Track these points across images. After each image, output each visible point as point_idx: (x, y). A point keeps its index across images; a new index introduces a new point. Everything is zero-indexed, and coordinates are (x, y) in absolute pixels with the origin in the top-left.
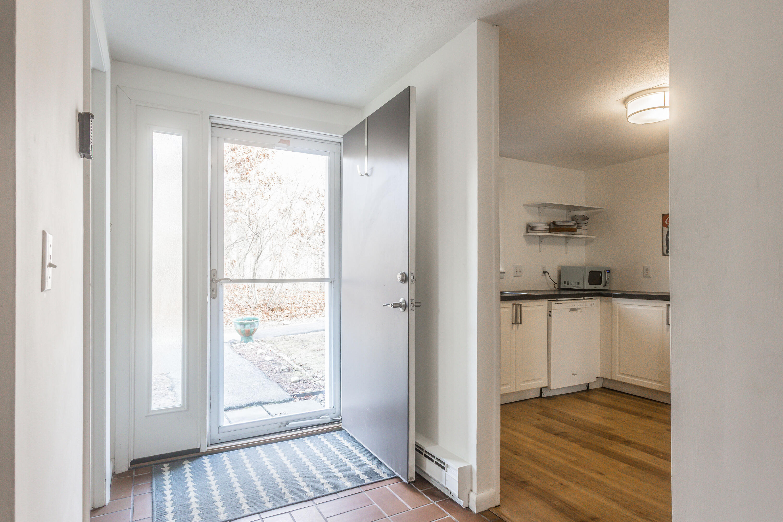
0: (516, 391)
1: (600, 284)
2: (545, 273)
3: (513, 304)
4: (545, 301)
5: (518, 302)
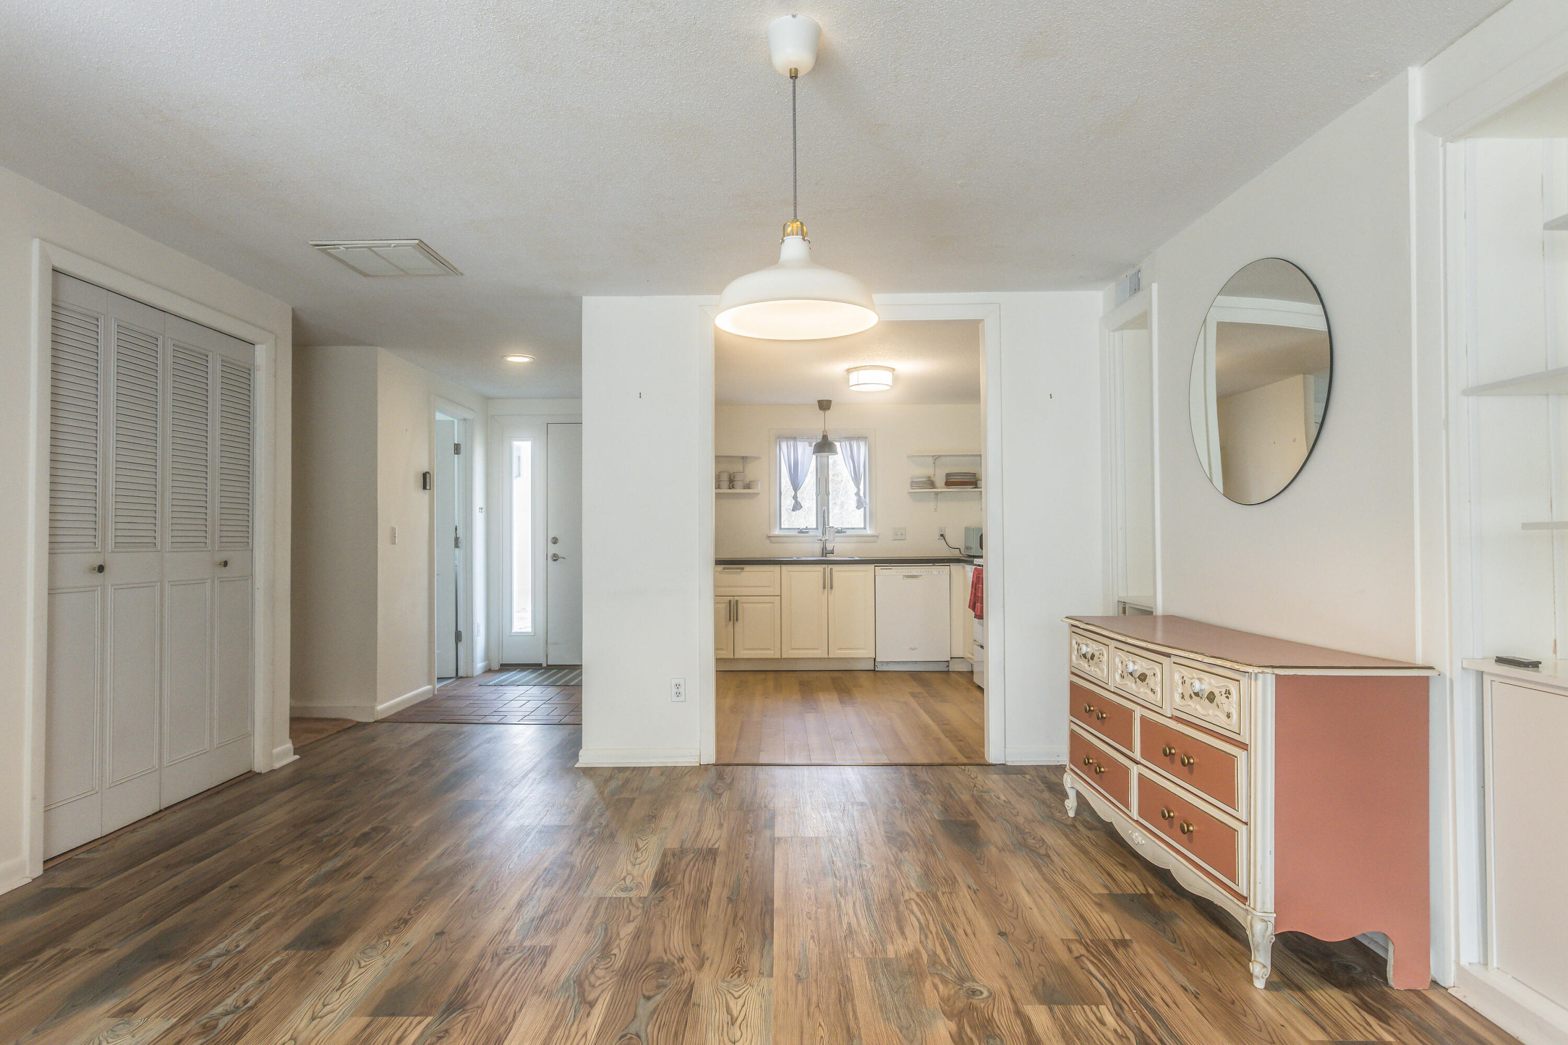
0: (829, 658)
2: (942, 535)
3: (824, 569)
4: (872, 566)
5: (830, 566)
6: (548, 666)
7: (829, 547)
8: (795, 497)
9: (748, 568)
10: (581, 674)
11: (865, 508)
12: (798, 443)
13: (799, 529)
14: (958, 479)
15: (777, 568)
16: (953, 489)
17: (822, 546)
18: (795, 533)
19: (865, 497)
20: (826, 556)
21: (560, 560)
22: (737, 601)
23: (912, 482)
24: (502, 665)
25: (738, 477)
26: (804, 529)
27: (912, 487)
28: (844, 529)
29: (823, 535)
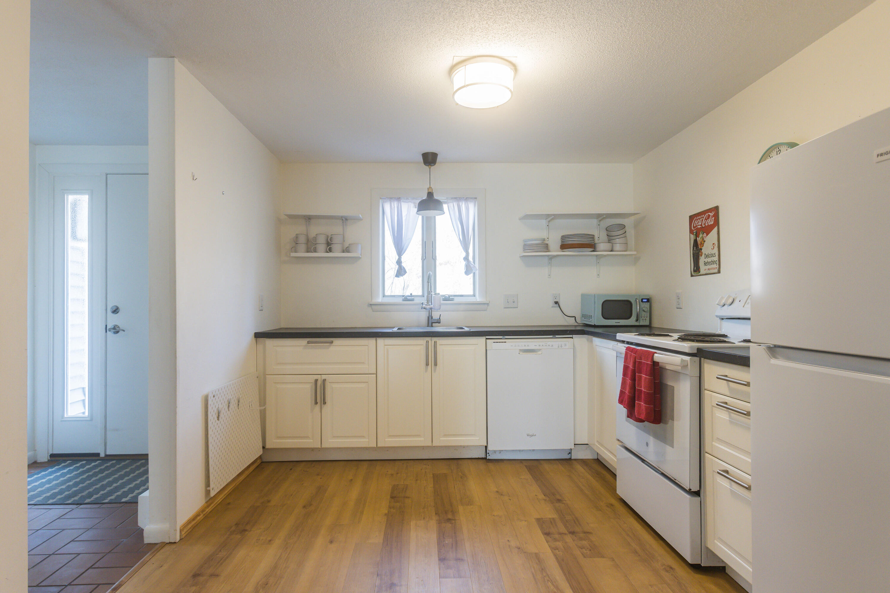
0: (433, 446)
1: (629, 317)
2: (556, 303)
3: (427, 342)
4: (482, 340)
5: (435, 339)
6: (106, 456)
7: (435, 315)
8: (399, 262)
9: (338, 342)
10: (147, 463)
11: (474, 274)
12: (402, 203)
13: (403, 296)
14: (576, 241)
15: (371, 342)
16: (567, 253)
17: (428, 315)
18: (400, 300)
19: (474, 262)
20: (432, 326)
21: (121, 332)
22: (324, 380)
23: (525, 245)
24: (52, 456)
25: (337, 240)
26: (409, 296)
27: (524, 250)
28: (452, 296)
29: (428, 302)
